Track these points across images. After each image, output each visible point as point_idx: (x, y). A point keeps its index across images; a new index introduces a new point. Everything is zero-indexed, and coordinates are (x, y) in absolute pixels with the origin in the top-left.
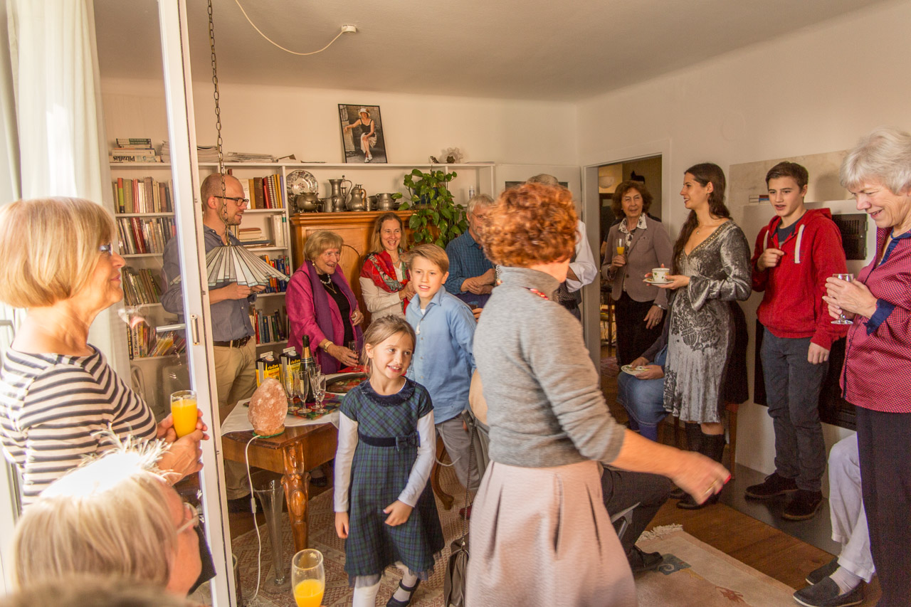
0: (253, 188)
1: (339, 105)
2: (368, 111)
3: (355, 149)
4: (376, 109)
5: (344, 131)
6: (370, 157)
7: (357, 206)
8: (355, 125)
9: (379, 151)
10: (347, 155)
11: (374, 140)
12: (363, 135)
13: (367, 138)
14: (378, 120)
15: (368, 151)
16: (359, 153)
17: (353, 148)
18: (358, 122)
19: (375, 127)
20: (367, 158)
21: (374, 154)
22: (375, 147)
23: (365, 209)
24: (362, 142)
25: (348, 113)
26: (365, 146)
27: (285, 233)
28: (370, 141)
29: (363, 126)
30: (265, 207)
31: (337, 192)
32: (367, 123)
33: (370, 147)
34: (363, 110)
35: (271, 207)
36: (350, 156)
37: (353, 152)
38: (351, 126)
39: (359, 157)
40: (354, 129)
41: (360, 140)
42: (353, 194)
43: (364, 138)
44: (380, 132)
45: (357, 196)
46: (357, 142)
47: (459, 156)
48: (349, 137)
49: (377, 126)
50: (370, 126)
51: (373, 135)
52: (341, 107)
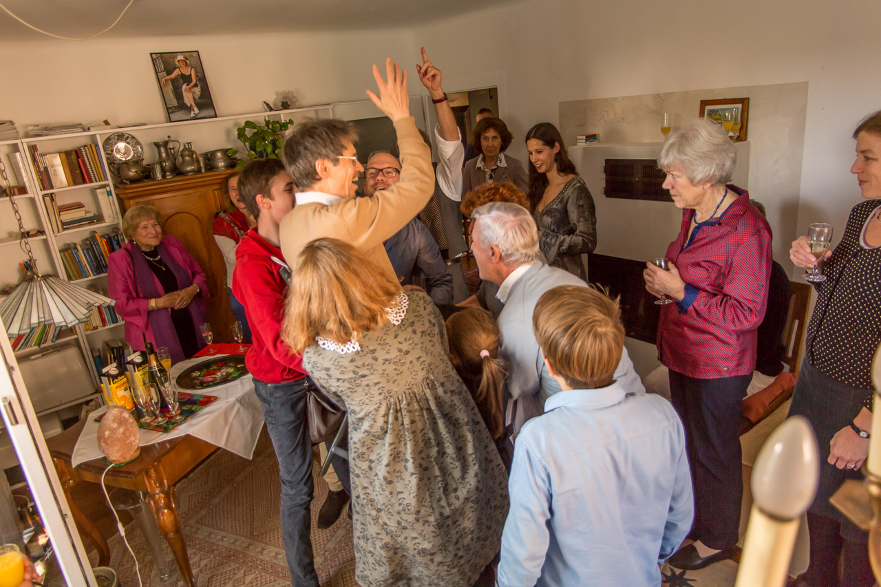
0: (65, 162)
1: (151, 54)
2: (186, 59)
3: (178, 103)
4: (195, 54)
5: (162, 85)
6: (196, 111)
7: (189, 169)
8: (173, 75)
9: (206, 102)
10: (170, 111)
11: (197, 91)
12: (184, 86)
13: (190, 89)
14: (199, 68)
15: (193, 104)
16: (182, 106)
17: (175, 103)
18: (176, 73)
19: (197, 76)
20: (192, 112)
21: (201, 106)
22: (200, 98)
23: (199, 171)
24: (184, 93)
25: (164, 63)
26: (188, 99)
27: (113, 208)
28: (194, 93)
29: (183, 76)
30: (84, 182)
31: (164, 155)
32: (186, 72)
33: (194, 98)
34: (180, 57)
35: (91, 181)
36: (173, 112)
37: (175, 108)
38: (168, 77)
39: (183, 112)
40: (173, 81)
41: (182, 92)
42: (182, 156)
43: (186, 90)
44: (203, 80)
45: (187, 158)
46: (179, 96)
47: (294, 100)
48: (169, 89)
49: (199, 75)
50: (190, 75)
51: (196, 85)
52: (154, 56)
